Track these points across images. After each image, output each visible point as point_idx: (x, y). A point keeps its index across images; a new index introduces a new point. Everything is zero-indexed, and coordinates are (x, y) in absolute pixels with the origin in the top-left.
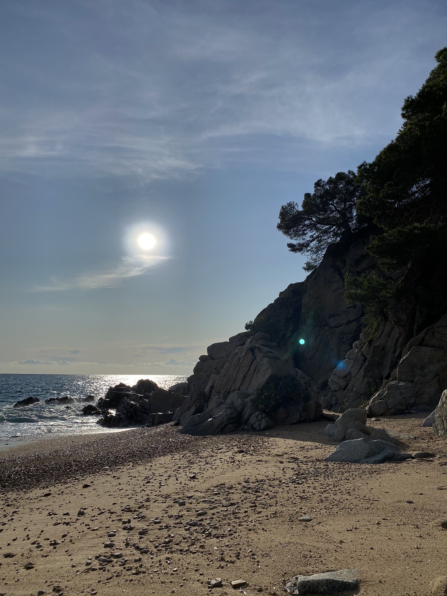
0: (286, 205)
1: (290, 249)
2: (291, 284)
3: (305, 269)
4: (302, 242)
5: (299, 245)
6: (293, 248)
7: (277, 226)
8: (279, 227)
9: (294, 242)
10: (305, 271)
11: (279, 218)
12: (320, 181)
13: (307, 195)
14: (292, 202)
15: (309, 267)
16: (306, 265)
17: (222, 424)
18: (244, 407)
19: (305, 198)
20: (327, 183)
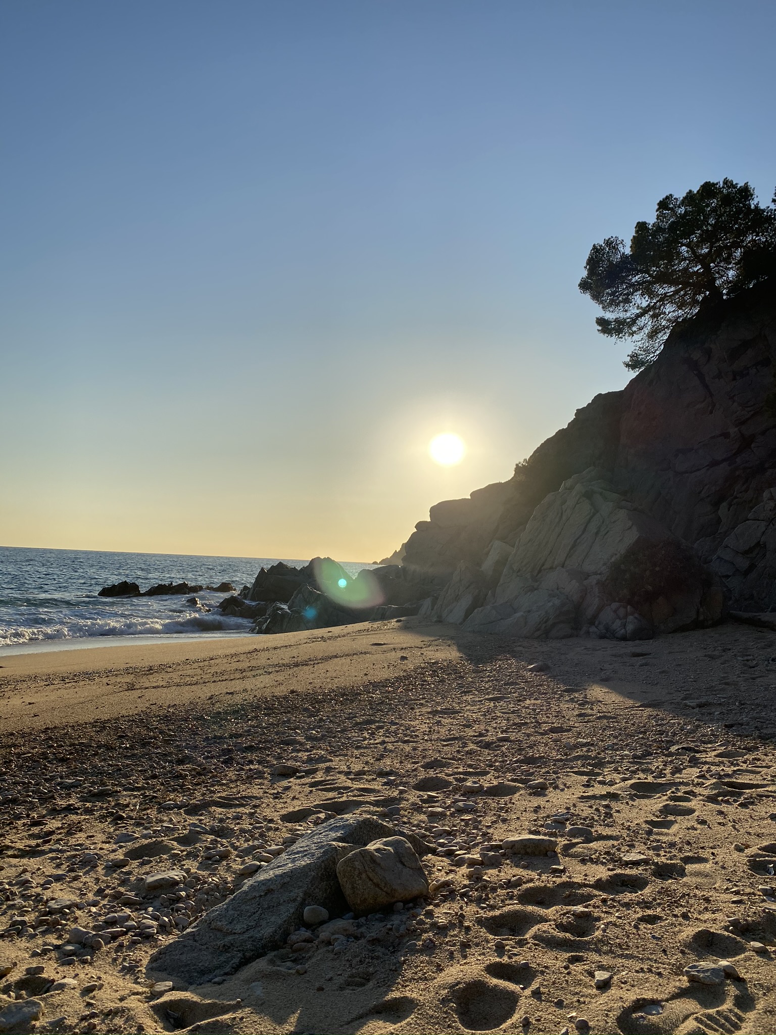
0: (602, 243)
1: (600, 328)
2: (600, 395)
3: (627, 365)
4: (622, 315)
5: (617, 321)
6: (605, 326)
7: (579, 283)
8: (584, 286)
9: (610, 316)
10: (627, 369)
11: (586, 267)
12: (669, 198)
13: (641, 227)
14: (614, 237)
15: (634, 362)
16: (629, 357)
17: (546, 622)
18: (586, 594)
19: (637, 232)
20: (683, 202)
